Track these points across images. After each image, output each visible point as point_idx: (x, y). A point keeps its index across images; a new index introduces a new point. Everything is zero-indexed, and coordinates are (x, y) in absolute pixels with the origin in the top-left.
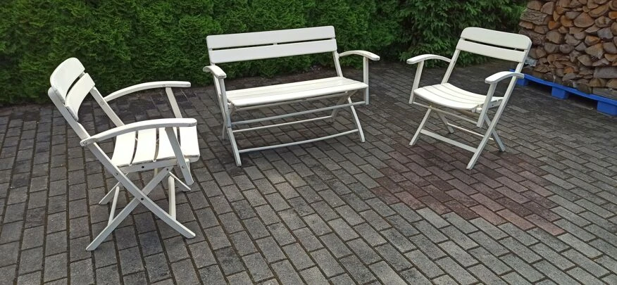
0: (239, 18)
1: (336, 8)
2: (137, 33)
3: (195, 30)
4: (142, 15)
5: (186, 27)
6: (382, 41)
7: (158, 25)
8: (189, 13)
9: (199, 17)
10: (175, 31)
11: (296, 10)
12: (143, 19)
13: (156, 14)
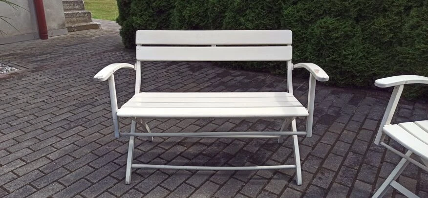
0: (387, 26)
3: (329, 31)
4: (286, 12)
7: (297, 21)
8: (329, 14)
9: (338, 20)
10: (313, 30)
12: (286, 15)
13: (298, 12)
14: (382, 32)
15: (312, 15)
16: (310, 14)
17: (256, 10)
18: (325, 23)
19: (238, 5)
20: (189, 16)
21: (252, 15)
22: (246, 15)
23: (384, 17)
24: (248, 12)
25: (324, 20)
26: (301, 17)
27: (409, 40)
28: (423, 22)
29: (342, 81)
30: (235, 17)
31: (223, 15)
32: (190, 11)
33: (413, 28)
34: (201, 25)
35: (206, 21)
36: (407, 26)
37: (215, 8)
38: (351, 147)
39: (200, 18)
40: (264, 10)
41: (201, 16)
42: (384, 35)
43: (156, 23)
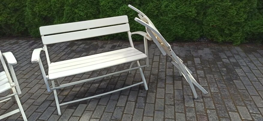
0: (154, 7)
1: (220, 3)
2: (99, 12)
4: (102, 4)
5: (123, 11)
6: (259, 28)
7: (109, 8)
10: (118, 12)
11: (190, 4)
12: (102, 6)
14: (153, 10)
15: (117, 4)
16: (115, 4)
17: (84, 4)
18: (124, 8)
19: (72, 2)
20: (39, 11)
21: (82, 7)
22: (78, 7)
23: (152, 2)
24: (79, 5)
25: (124, 6)
26: (111, 6)
27: (165, 13)
28: (170, 3)
29: (138, 38)
30: (71, 9)
31: (63, 8)
32: (39, 8)
33: (166, 6)
34: (48, 16)
35: (51, 13)
36: (163, 6)
37: (56, 5)
38: (151, 72)
39: (47, 11)
40: (89, 3)
41: (47, 10)
42: (154, 12)
43: (14, 18)
